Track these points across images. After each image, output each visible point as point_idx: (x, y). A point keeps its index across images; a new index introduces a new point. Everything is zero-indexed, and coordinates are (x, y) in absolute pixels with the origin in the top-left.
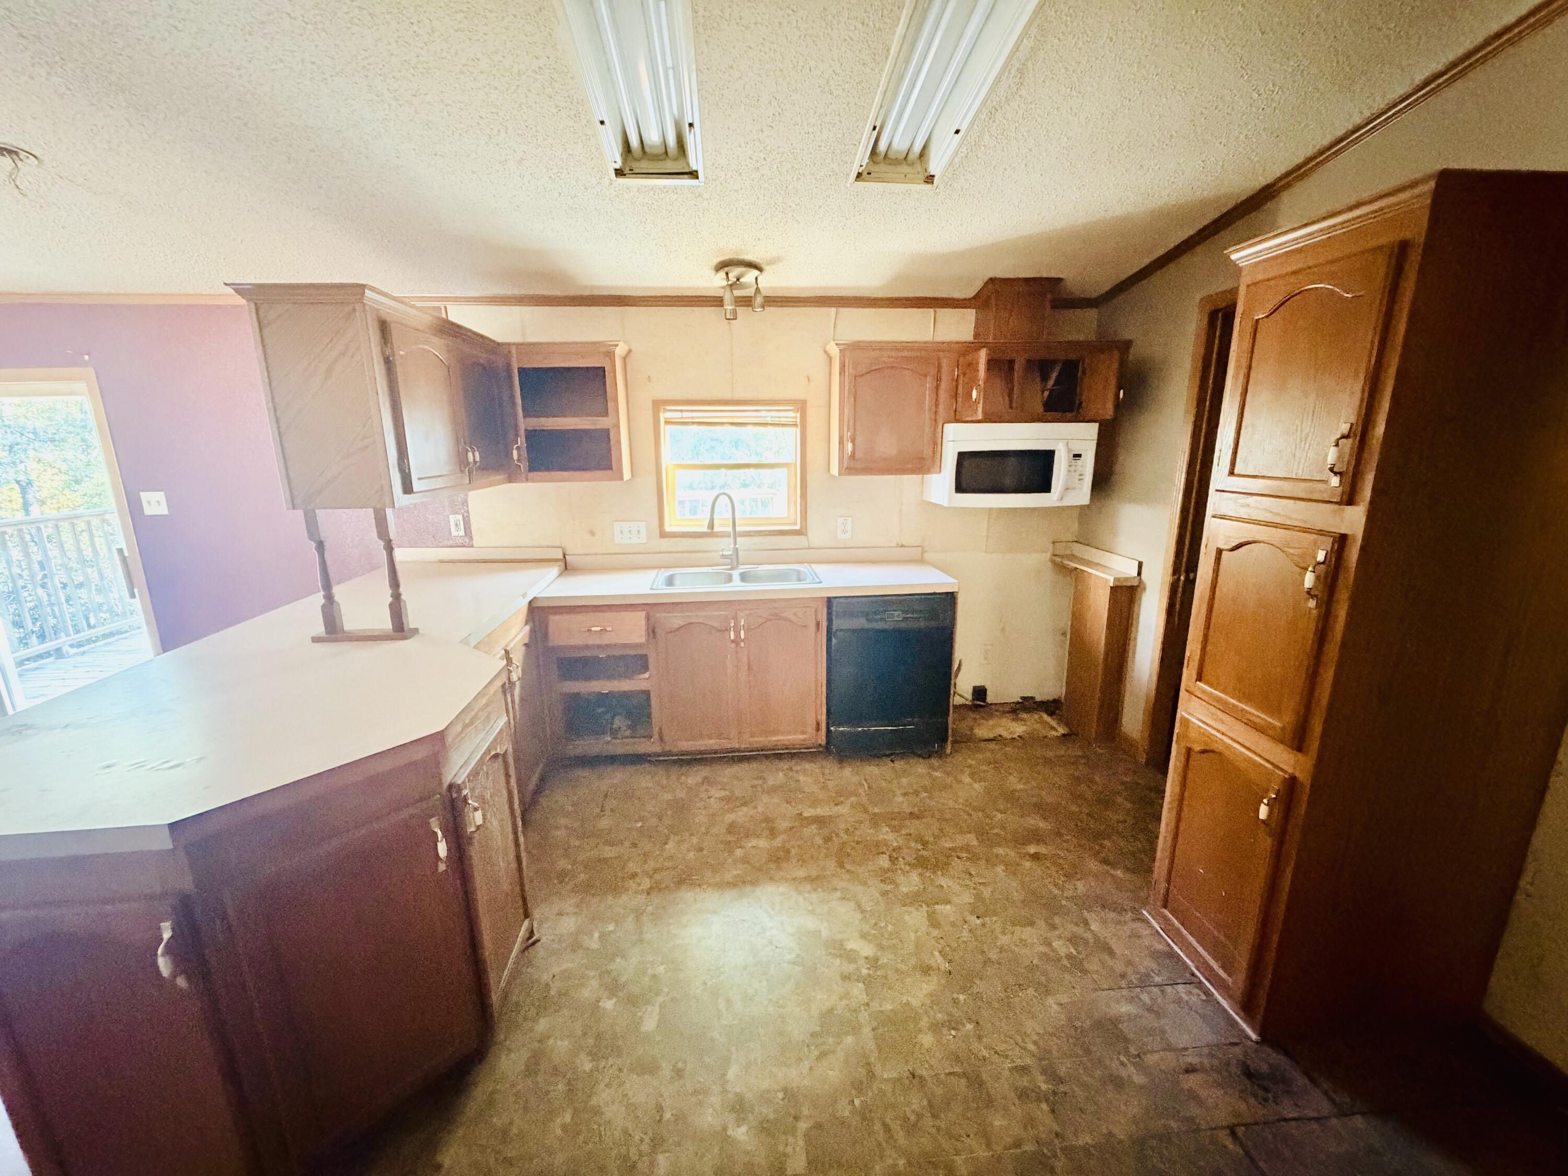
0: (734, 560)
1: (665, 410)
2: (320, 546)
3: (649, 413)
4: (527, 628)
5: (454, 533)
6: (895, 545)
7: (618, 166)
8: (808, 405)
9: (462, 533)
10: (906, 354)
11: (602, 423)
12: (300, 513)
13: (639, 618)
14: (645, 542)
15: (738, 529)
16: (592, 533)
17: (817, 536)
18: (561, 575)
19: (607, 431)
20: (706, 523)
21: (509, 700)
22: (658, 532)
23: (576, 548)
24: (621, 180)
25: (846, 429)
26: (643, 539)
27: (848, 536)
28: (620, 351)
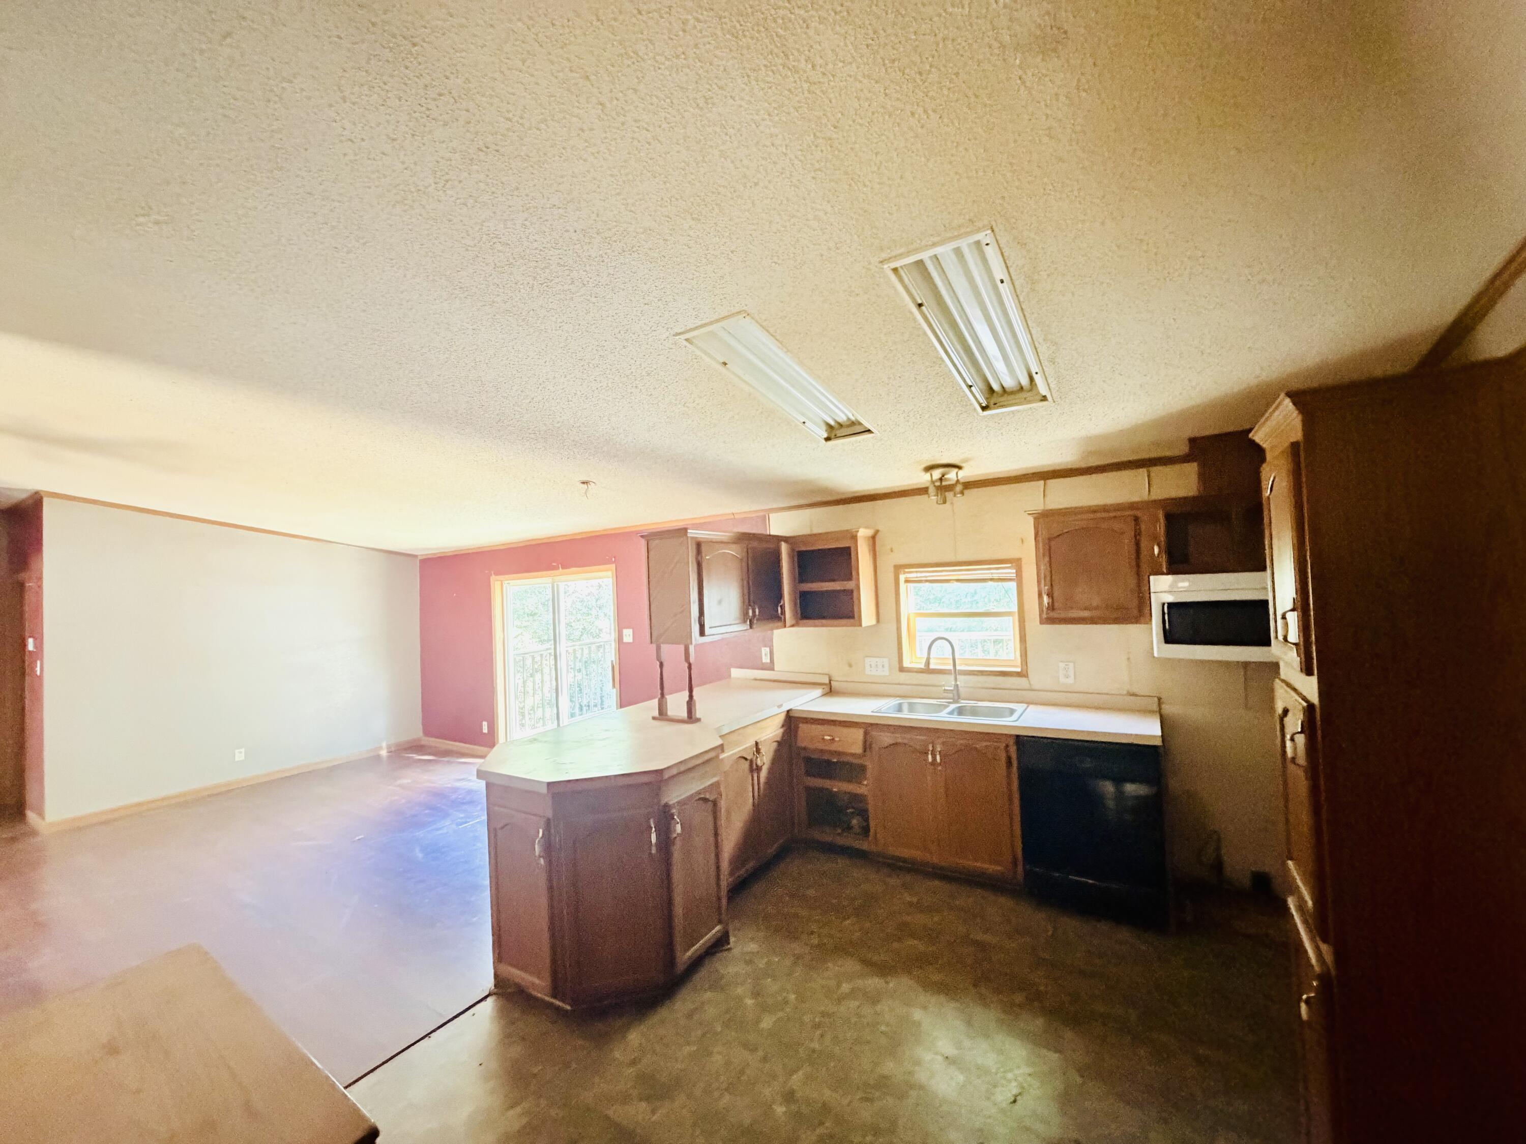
0: (956, 695)
1: (905, 573)
2: (661, 665)
3: (891, 576)
4: (781, 730)
5: (764, 661)
6: (1125, 692)
7: (825, 435)
8: (1023, 563)
9: (768, 661)
10: (1099, 515)
11: (849, 585)
12: (654, 646)
13: (859, 734)
14: (888, 674)
15: (958, 668)
16: (850, 665)
17: (1037, 679)
18: (824, 695)
19: (852, 591)
20: (924, 661)
21: (756, 778)
22: (898, 666)
23: (840, 677)
24: (830, 443)
25: (1042, 585)
26: (886, 673)
27: (1071, 681)
28: (863, 533)
